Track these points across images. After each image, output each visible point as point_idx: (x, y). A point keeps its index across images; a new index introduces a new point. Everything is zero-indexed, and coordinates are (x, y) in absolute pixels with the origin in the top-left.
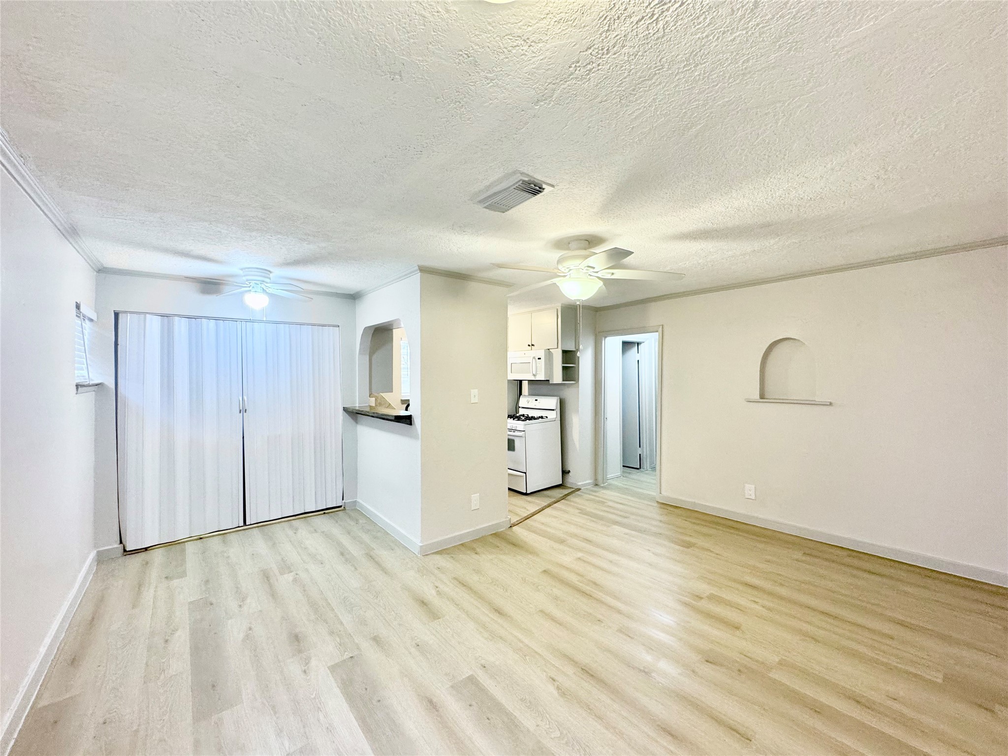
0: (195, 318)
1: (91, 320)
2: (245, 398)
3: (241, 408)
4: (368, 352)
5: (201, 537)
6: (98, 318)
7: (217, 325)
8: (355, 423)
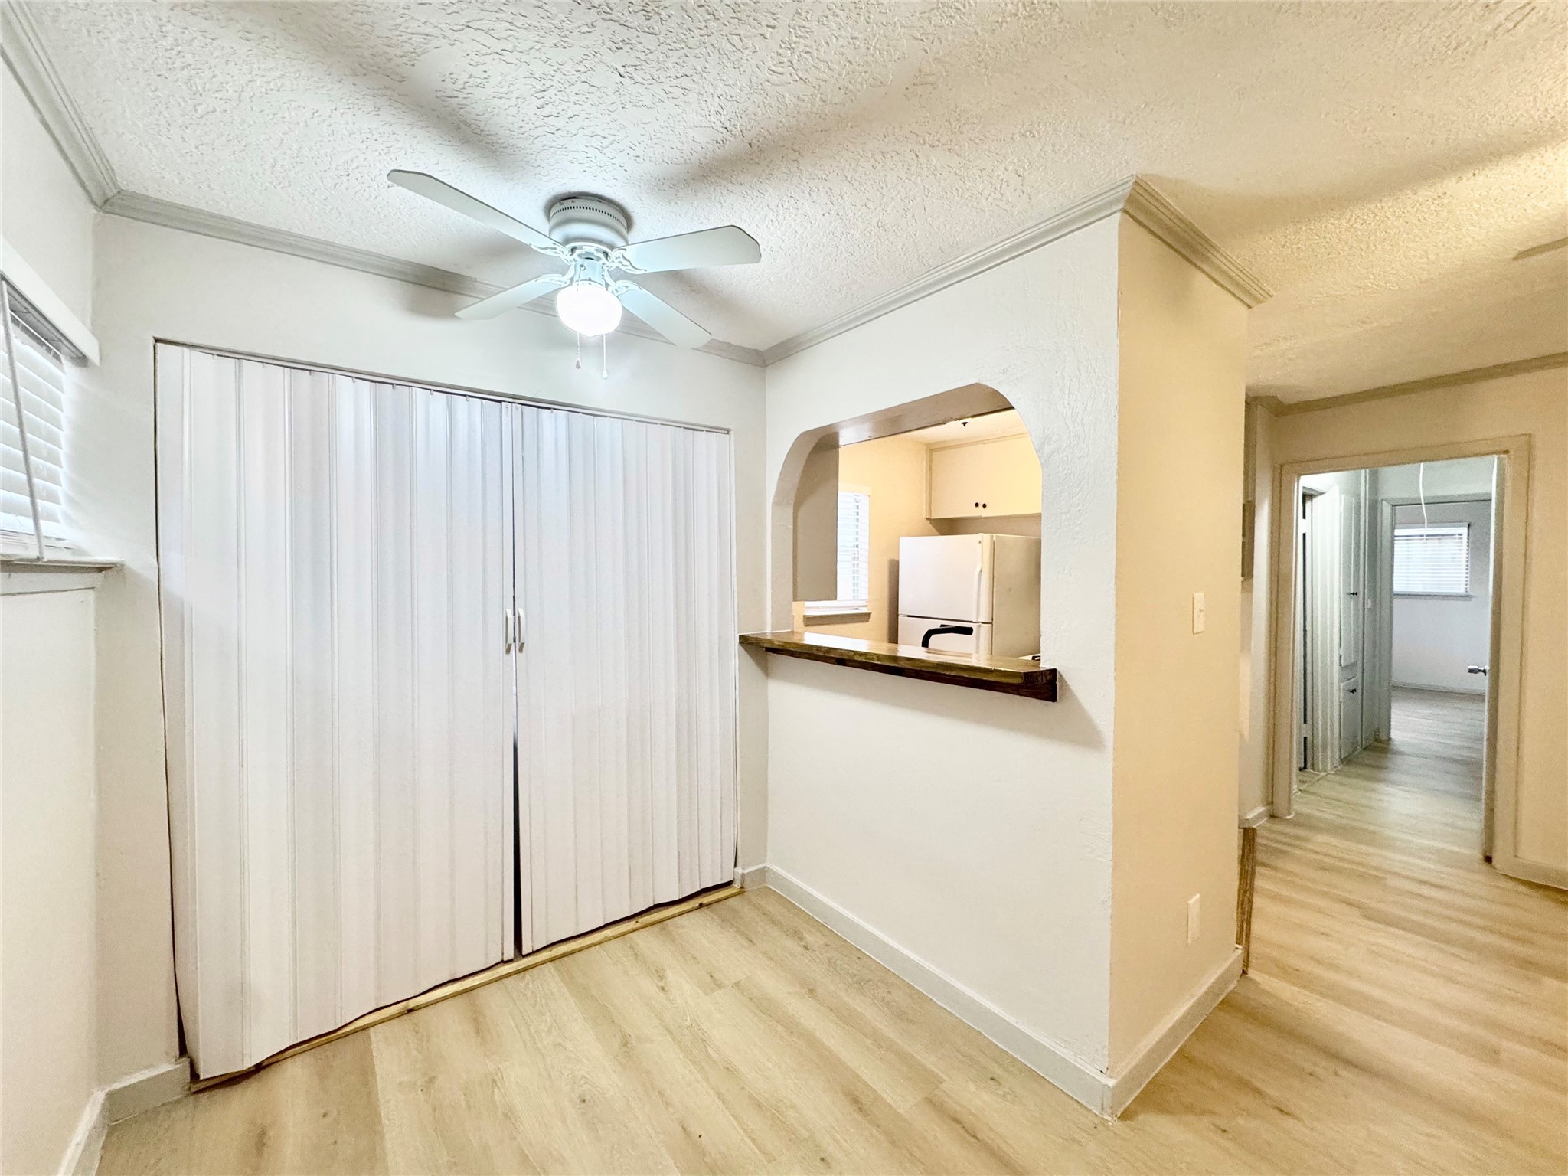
0: (395, 381)
1: (81, 360)
2: (520, 611)
3: (511, 641)
4: (792, 502)
5: (412, 1004)
6: (101, 359)
7: (450, 410)
8: (760, 674)
